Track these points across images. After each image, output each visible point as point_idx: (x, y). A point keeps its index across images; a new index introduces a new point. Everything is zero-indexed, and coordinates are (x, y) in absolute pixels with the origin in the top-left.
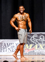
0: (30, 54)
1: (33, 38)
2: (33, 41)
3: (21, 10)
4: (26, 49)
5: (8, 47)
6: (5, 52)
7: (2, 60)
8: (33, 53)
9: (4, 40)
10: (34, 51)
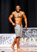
1: (27, 32)
3: (18, 9)
4: (21, 42)
5: (7, 40)
9: (3, 34)
10: (28, 44)
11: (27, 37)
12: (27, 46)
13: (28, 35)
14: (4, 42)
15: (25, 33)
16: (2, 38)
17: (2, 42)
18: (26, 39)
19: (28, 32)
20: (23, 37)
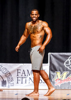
0: (63, 88)
2: (68, 67)
4: (56, 80)
5: (29, 77)
6: (24, 84)
7: (19, 97)
8: (68, 86)
10: (69, 83)
11: (67, 70)
12: (68, 88)
14: (24, 80)
16: (19, 71)
17: (19, 79)
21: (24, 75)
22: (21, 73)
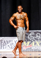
0: (27, 51)
4: (24, 46)
5: (8, 45)
6: (5, 49)
10: (31, 48)
11: (30, 40)
13: (30, 38)
14: (5, 46)
15: (27, 36)
16: (2, 41)
17: (2, 46)
18: (28, 43)
19: (31, 35)
20: (26, 41)
21: (5, 43)
22: (3, 42)
